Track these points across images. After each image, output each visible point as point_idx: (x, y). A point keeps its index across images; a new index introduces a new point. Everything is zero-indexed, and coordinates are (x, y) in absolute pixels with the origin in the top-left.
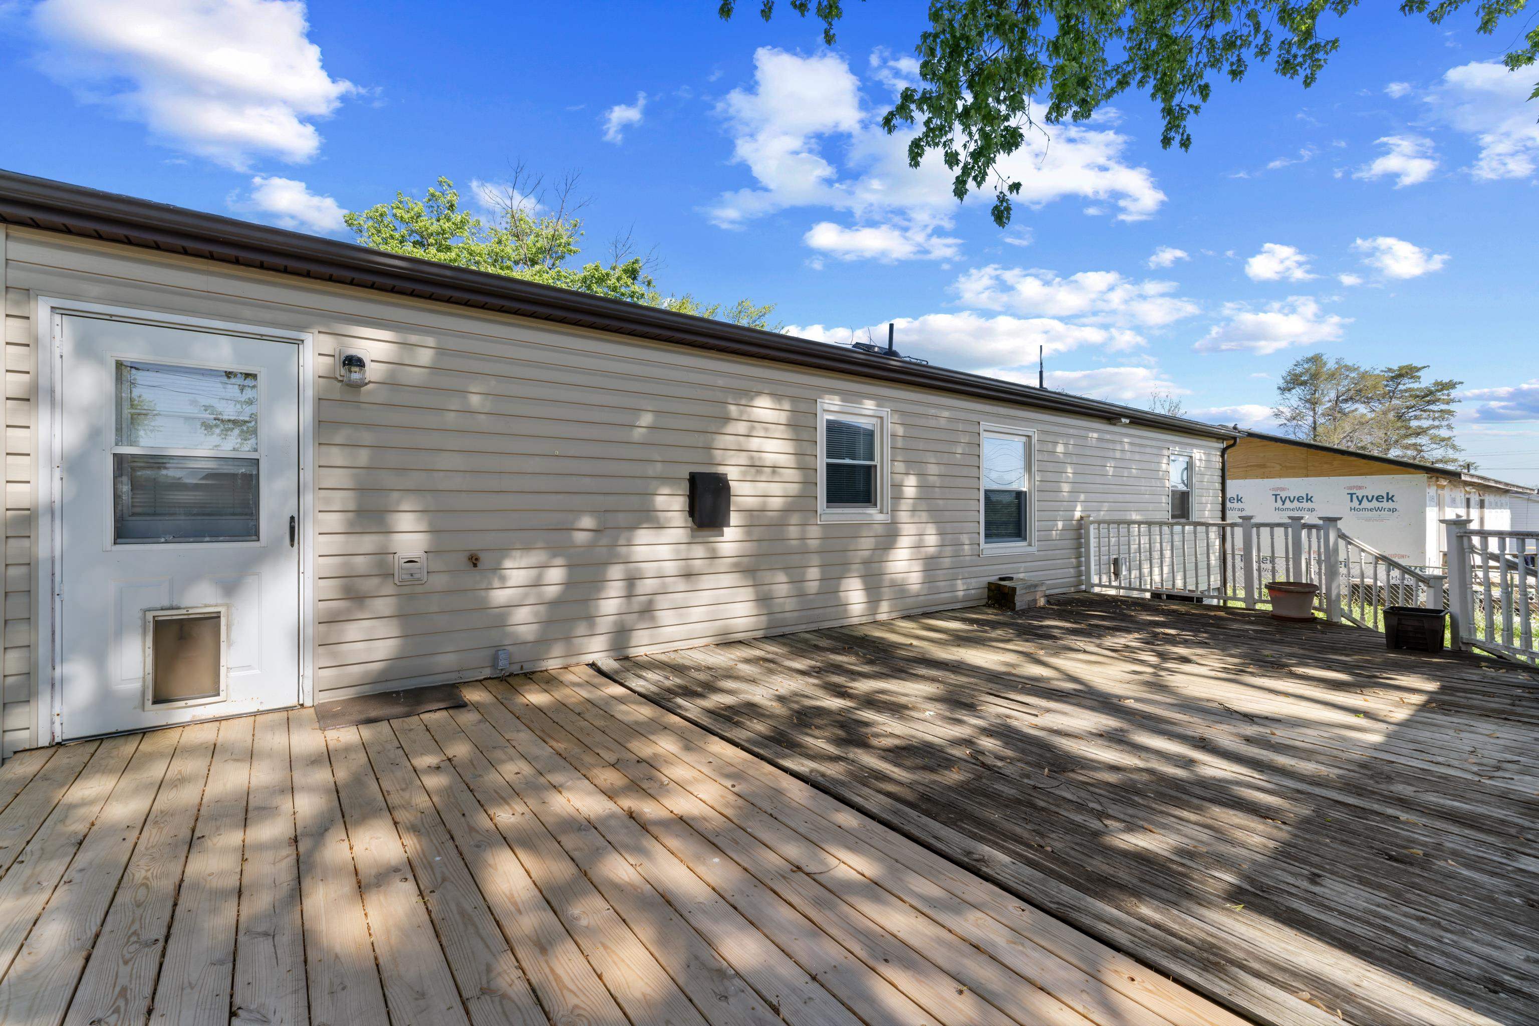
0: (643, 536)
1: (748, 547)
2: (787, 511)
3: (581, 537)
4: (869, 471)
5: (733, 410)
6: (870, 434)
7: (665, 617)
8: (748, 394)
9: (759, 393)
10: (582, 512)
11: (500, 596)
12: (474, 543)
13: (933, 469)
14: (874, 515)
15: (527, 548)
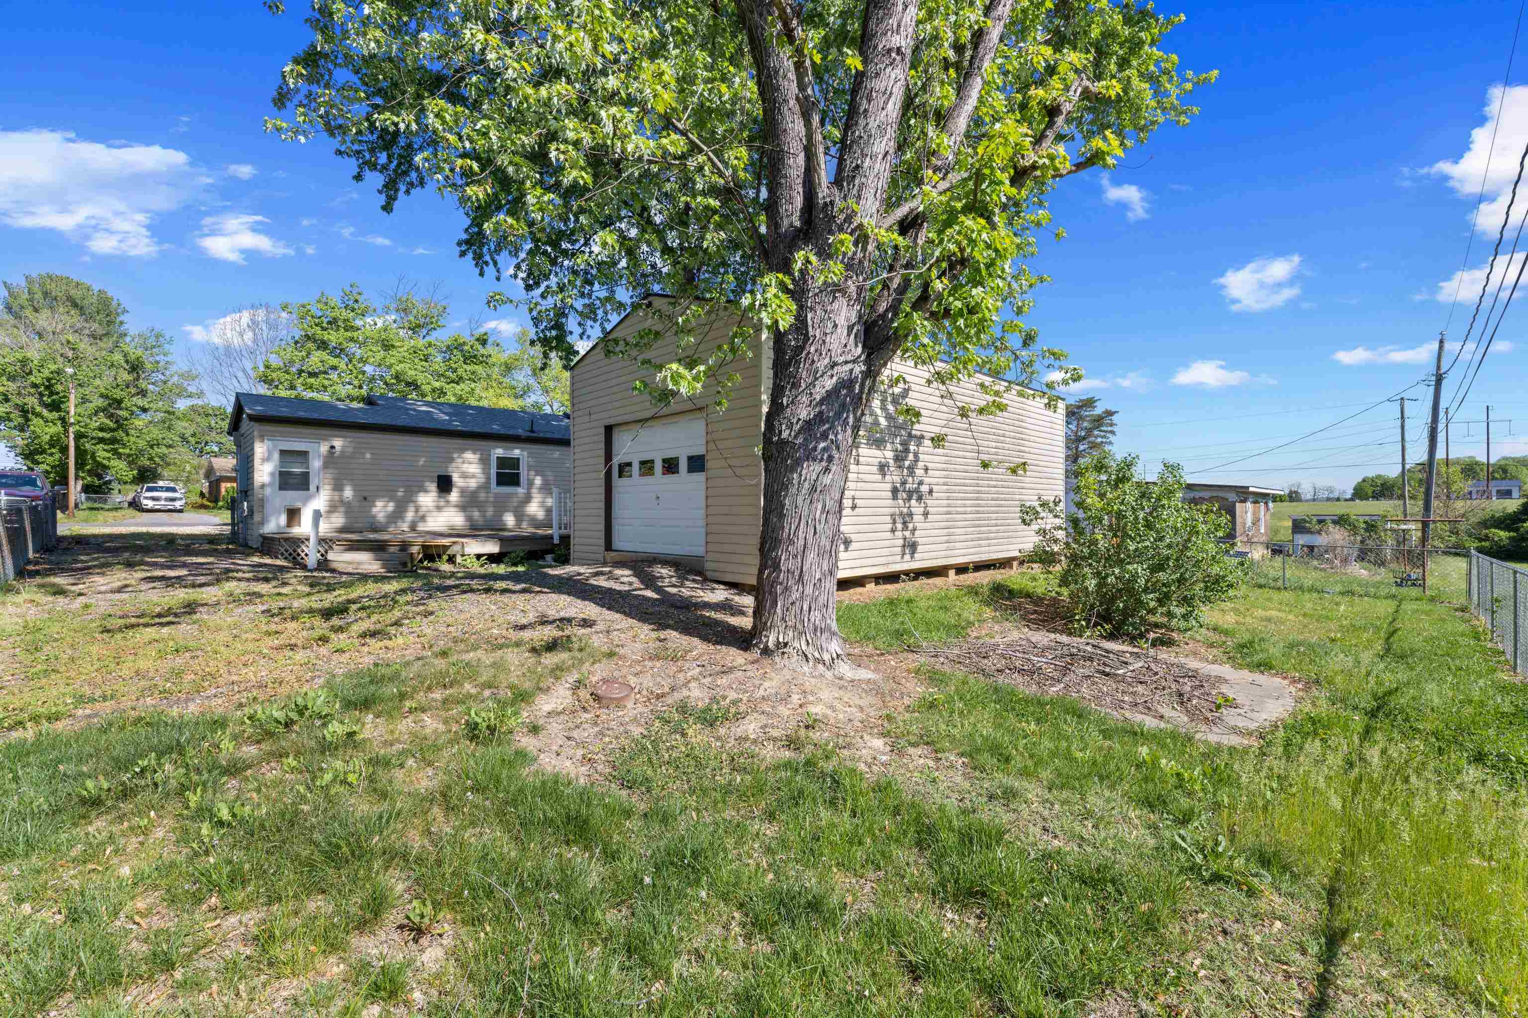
0: (421, 494)
1: (462, 499)
2: (479, 488)
3: (400, 494)
4: (518, 475)
5: (455, 455)
6: (518, 459)
7: (429, 519)
8: (463, 450)
9: (467, 450)
10: (399, 487)
11: (374, 510)
12: (365, 494)
13: (549, 473)
14: (521, 491)
15: (383, 497)
